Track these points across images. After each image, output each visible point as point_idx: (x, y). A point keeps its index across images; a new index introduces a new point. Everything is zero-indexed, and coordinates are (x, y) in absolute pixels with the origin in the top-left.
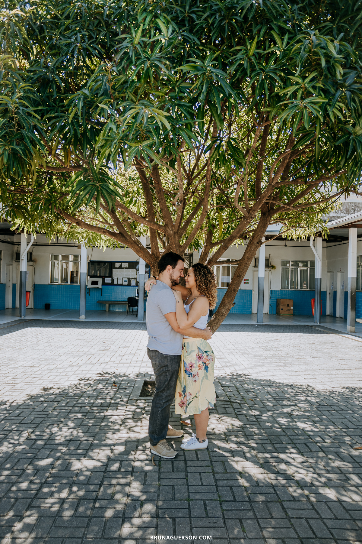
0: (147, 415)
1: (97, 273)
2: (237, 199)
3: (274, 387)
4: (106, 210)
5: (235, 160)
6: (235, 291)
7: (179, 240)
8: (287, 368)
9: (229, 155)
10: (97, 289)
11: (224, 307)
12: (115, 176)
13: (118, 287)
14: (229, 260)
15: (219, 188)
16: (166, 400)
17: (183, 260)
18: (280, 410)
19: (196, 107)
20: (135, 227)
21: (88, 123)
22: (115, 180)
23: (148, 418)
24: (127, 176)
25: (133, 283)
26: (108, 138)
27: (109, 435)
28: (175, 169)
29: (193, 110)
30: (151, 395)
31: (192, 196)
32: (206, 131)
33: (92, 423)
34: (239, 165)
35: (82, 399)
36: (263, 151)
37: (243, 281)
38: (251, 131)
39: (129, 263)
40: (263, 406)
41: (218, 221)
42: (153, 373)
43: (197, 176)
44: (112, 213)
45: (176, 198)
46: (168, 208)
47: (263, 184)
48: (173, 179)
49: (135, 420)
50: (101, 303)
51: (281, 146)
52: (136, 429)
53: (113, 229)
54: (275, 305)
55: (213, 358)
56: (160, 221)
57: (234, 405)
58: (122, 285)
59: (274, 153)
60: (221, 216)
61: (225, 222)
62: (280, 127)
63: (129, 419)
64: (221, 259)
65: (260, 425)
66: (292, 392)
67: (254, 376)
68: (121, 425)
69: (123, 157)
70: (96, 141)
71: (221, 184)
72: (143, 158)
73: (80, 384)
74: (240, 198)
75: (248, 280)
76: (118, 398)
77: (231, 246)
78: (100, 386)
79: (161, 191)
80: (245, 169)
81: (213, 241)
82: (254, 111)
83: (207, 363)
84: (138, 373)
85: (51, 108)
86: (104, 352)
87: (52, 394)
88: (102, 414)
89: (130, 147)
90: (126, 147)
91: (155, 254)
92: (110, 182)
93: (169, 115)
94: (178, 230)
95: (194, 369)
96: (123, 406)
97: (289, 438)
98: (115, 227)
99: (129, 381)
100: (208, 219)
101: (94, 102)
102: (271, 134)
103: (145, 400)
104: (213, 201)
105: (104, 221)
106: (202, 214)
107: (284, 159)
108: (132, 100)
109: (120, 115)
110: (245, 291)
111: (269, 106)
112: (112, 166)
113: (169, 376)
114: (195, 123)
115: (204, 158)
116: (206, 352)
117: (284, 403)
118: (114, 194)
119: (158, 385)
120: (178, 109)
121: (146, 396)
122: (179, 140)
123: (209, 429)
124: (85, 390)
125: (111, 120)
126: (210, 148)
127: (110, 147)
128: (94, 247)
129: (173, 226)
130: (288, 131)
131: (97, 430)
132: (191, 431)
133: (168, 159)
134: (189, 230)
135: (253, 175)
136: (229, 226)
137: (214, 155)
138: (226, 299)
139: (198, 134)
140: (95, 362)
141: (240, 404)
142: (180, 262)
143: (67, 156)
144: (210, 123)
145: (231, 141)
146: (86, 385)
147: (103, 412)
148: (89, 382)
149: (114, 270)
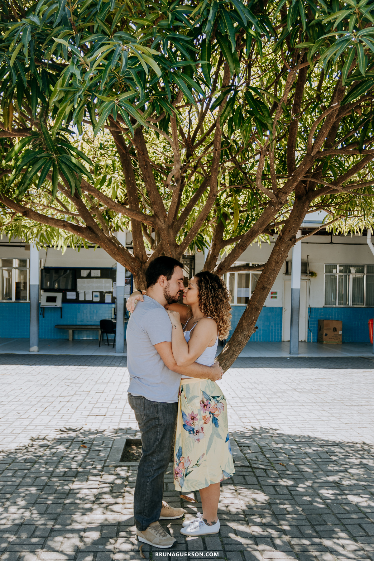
0: (132, 488)
1: (54, 285)
2: (260, 177)
3: (315, 446)
4: (66, 194)
5: (256, 120)
6: (257, 309)
7: (175, 237)
8: (334, 418)
9: (247, 111)
10: (55, 309)
11: (242, 332)
12: (80, 144)
13: (85, 305)
14: (248, 265)
15: (234, 160)
16: (158, 466)
17: (182, 266)
18: (324, 478)
19: (199, 41)
20: (110, 218)
21: (38, 66)
22: (79, 149)
23: (133, 493)
24: (97, 143)
25: (108, 298)
26: (68, 89)
27: (77, 516)
28: (168, 133)
29: (195, 46)
30: (136, 460)
31: (193, 172)
32: (214, 77)
33: (51, 500)
34: (263, 127)
35: (37, 466)
36: (297, 105)
37: (269, 295)
38: (280, 75)
39: (102, 269)
40: (298, 473)
41: (232, 209)
42: (138, 428)
43: (201, 142)
44: (76, 198)
45: (170, 175)
46: (157, 189)
47: (298, 154)
48: (164, 147)
49: (114, 495)
50: (62, 329)
51: (325, 98)
52: (115, 508)
53: (78, 221)
54: (316, 329)
55: (224, 407)
56: (146, 208)
57: (258, 472)
58: (91, 302)
59: (314, 109)
60: (237, 201)
61: (242, 209)
62: (323, 70)
63: (105, 493)
64: (237, 263)
65: (294, 499)
66: (340, 453)
67: (286, 430)
68: (93, 502)
69: (91, 117)
70: (50, 93)
71: (236, 155)
72: (120, 117)
73: (33, 445)
74: (264, 175)
75: (276, 293)
76: (89, 464)
77: (251, 245)
78: (61, 448)
79: (147, 165)
80: (271, 133)
81: (224, 237)
82: (285, 46)
83: (216, 413)
84: (116, 428)
86: (67, 399)
88: (66, 487)
89: (102, 102)
90: (96, 101)
91: (140, 257)
92: (72, 152)
93: (159, 53)
94: (173, 223)
95: (196, 423)
96: (96, 475)
97: (337, 517)
98: (80, 218)
99: (104, 440)
100: (218, 205)
101: (47, 35)
102: (309, 79)
103: (129, 467)
104: (224, 178)
105: (64, 210)
106: (209, 199)
107: (330, 117)
108: (103, 32)
109: (85, 54)
110: (272, 309)
111: (307, 40)
112: (75, 129)
113: (161, 432)
114: (197, 66)
115: (211, 117)
116: (214, 397)
117: (329, 468)
118: (78, 171)
119: (146, 446)
120: (171, 44)
121: (130, 461)
122: (173, 89)
123: (221, 506)
124: (41, 454)
125: (73, 62)
126: (219, 102)
127: (71, 102)
128: (49, 246)
129: (165, 216)
130: (335, 74)
131: (59, 510)
132: (195, 509)
133: (157, 118)
134: (190, 222)
135: (283, 140)
136: (248, 216)
137: (226, 113)
138: (244, 321)
139: (203, 81)
140: (54, 414)
141: (265, 470)
142: (177, 269)
144: (220, 65)
145: (250, 90)
146: (42, 446)
147: (67, 485)
148: (45, 442)
149: (79, 280)
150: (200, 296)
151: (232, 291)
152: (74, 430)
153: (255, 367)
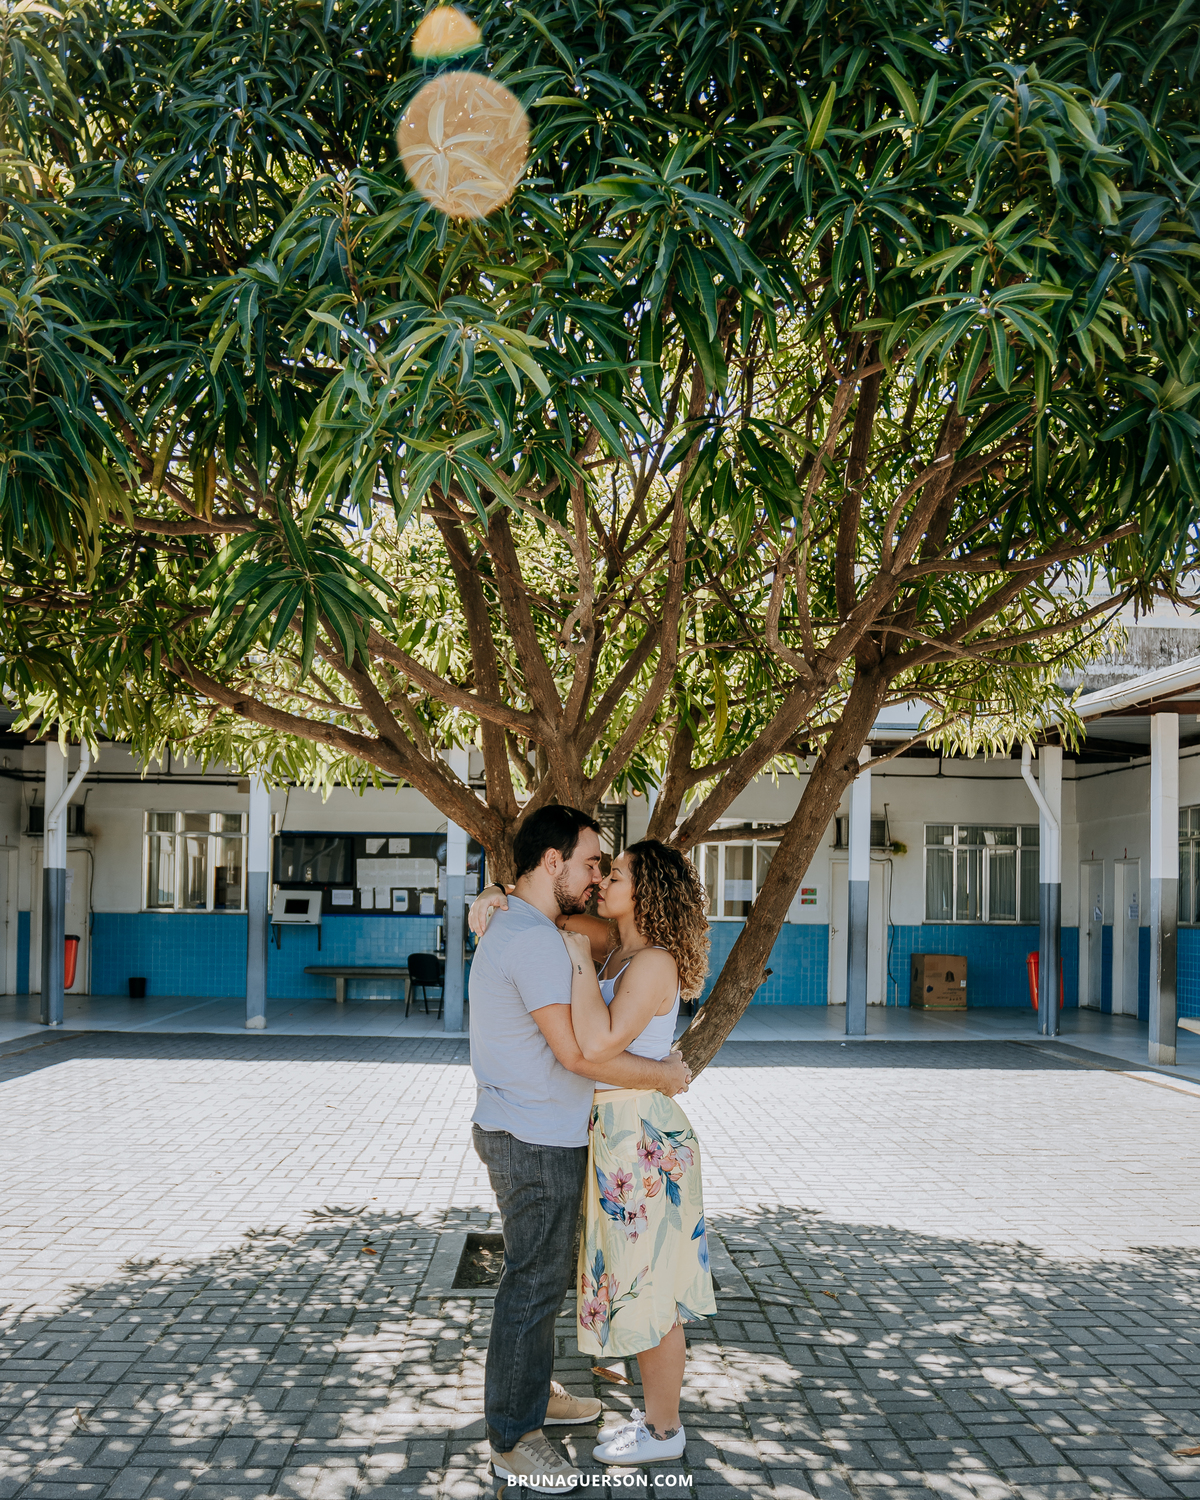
0: (480, 1349)
1: (303, 873)
2: (775, 622)
3: (906, 1252)
4: (334, 662)
5: (765, 493)
6: (770, 928)
7: (581, 761)
8: (949, 1186)
9: (744, 474)
10: (305, 928)
11: (736, 982)
12: (365, 547)
13: (375, 919)
14: (748, 826)
15: (715, 585)
16: (541, 1298)
17: (596, 828)
18: (928, 1328)
19: (634, 315)
20: (432, 719)
21: (273, 374)
22: (365, 560)
23: (483, 1361)
24: (404, 547)
25: (427, 905)
26: (341, 424)
27: (352, 1417)
28: (565, 523)
29: (626, 329)
30: (490, 1284)
31: (623, 612)
32: (669, 396)
33: (292, 1379)
34: (781, 509)
35: (260, 1297)
36: (859, 459)
37: (798, 896)
38: (818, 394)
39: (414, 837)
40: (868, 1316)
41: (711, 696)
42: (496, 1209)
43: (640, 545)
44: (357, 672)
45: (571, 620)
46: (541, 651)
47: (861, 572)
48: (558, 555)
49: (440, 1365)
50: (320, 974)
51: (921, 443)
52: (441, 1396)
53: (360, 725)
54: (907, 975)
55: (693, 1157)
56: (515, 696)
57: (773, 1311)
58: (388, 913)
59: (896, 468)
60: (723, 678)
61: (733, 697)
62: (915, 381)
63: (418, 1362)
64: (723, 822)
65: (858, 1377)
66: (965, 1267)
67: (838, 1214)
68: (391, 1384)
69: (391, 487)
70: (300, 434)
71: (720, 573)
72: (456, 487)
73: (250, 1249)
74: (784, 618)
75: (813, 892)
76: (381, 1294)
77: (756, 779)
78: (318, 1255)
79: (518, 596)
80: (799, 522)
81: (693, 763)
82: (830, 329)
83: (675, 1171)
84: (445, 1207)
85: (152, 325)
86: (331, 1140)
87: (157, 1283)
88: (328, 1348)
89: (415, 454)
90: (402, 451)
91: (502, 806)
92: (348, 568)
93: (544, 344)
94: (578, 728)
95: (629, 1195)
96: (397, 1319)
97: (957, 1420)
98: (364, 718)
99: (417, 1236)
100: (679, 688)
101: (295, 305)
102: (886, 402)
103: (473, 1299)
104: (693, 627)
105: (329, 700)
106: (658, 673)
107: (932, 486)
108: (420, 297)
109: (380, 347)
110: (804, 929)
111: (878, 313)
112: (354, 515)
113: (550, 1217)
114: (631, 371)
115: (662, 488)
116: (668, 1135)
117: (940, 1303)
118: (361, 610)
119: (514, 1250)
120: (573, 324)
121: (476, 1286)
122: (578, 425)
123: (687, 1394)
124: (270, 1268)
125: (352, 366)
126: (681, 452)
127: (348, 454)
128: (293, 784)
129: (559, 714)
130: (943, 391)
131: (310, 1402)
132: (627, 1401)
133: (541, 490)
134: (615, 728)
135: (827, 539)
136: (748, 712)
137: (697, 478)
138: (741, 956)
139: (643, 404)
140: (302, 1174)
141: (790, 1308)
142: (586, 834)
143: (202, 484)
144: (683, 366)
145: (752, 427)
146: (273, 1250)
147: (330, 1342)
148: (280, 1240)
149: (360, 862)
150: (637, 897)
151: (711, 888)
152: (346, 1213)
153: (765, 1065)
